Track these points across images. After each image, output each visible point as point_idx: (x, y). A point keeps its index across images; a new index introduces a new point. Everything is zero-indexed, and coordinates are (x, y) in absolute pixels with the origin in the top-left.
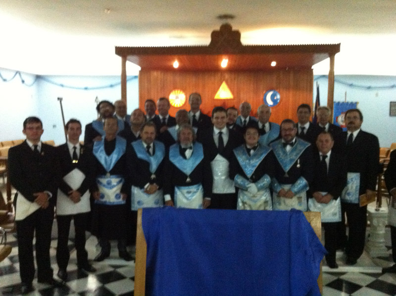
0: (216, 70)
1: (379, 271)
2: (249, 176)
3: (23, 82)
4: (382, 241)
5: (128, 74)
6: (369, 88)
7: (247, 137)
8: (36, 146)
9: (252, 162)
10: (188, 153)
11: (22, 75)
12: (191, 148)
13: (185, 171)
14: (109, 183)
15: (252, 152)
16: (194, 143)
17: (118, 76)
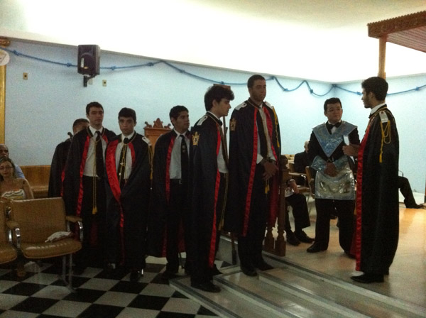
3: (312, 91)
11: (311, 84)
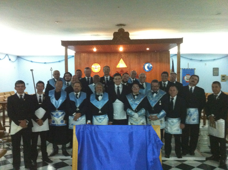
0: (117, 52)
1: (204, 159)
2: (134, 109)
4: (206, 143)
5: (68, 55)
6: (201, 61)
7: (133, 89)
8: (21, 96)
9: (136, 102)
10: (100, 98)
11: (9, 56)
12: (101, 95)
13: (98, 107)
14: (57, 115)
15: (136, 97)
16: (103, 93)
17: (63, 56)
